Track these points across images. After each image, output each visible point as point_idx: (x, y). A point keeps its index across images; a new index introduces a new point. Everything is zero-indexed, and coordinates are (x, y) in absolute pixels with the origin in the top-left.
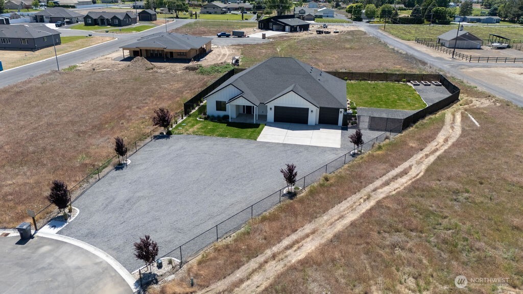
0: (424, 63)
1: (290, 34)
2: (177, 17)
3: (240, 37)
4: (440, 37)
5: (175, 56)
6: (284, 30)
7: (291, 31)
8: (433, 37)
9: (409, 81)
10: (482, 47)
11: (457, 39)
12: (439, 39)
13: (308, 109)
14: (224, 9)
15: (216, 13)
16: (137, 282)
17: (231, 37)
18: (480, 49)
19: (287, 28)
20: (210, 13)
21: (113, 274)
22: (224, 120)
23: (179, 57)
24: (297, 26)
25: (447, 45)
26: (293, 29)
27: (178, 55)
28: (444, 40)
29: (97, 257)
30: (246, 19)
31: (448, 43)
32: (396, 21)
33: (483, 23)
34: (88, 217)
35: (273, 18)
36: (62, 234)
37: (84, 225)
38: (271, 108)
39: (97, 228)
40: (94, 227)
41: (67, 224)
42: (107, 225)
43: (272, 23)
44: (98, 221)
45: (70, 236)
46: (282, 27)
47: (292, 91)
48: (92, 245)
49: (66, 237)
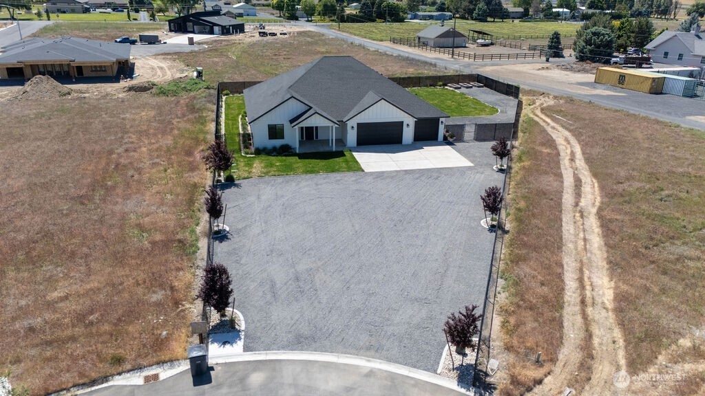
0: (435, 65)
1: (223, 37)
2: (13, 18)
3: (154, 43)
4: (421, 34)
5: (86, 73)
6: (212, 32)
7: (223, 34)
8: (412, 36)
9: (446, 86)
10: (467, 45)
11: (441, 36)
12: (419, 38)
13: (403, 122)
14: (86, 6)
15: (73, 11)
16: (459, 382)
17: (139, 44)
18: (465, 47)
19: (216, 29)
20: (64, 12)
21: (412, 382)
22: (285, 151)
23: (94, 74)
24: (230, 26)
25: (432, 43)
26: (225, 31)
27: (92, 71)
28: (427, 38)
29: (357, 367)
30: (135, 19)
31: (433, 42)
32: (343, 19)
33: (436, 20)
34: (265, 315)
35: (193, 15)
36: (255, 351)
37: (273, 328)
38: (353, 127)
39: (300, 326)
40: (294, 327)
41: (243, 333)
42: (312, 320)
43: (191, 24)
44: (288, 317)
45: (273, 350)
46: (208, 29)
47: (383, 99)
48: (325, 352)
49: (268, 352)
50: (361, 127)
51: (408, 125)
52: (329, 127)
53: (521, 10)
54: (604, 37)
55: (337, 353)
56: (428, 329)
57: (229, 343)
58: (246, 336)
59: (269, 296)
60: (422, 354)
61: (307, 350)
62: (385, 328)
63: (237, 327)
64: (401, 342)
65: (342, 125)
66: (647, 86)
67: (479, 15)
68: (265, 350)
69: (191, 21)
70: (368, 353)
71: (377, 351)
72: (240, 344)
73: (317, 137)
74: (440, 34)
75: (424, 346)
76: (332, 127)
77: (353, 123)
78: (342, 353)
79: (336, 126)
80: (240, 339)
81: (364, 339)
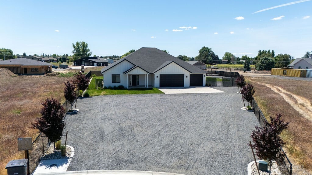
1: (98, 67)
3: (65, 68)
5: (28, 71)
6: (93, 65)
13: (184, 75)
17: (59, 69)
19: (95, 64)
22: (121, 88)
23: (32, 73)
24: (101, 63)
26: (99, 65)
27: (32, 71)
34: (92, 148)
35: (84, 58)
36: (77, 170)
37: (97, 156)
38: (157, 77)
39: (121, 154)
40: (115, 155)
41: (71, 159)
42: (130, 151)
43: (84, 62)
44: (111, 149)
45: (94, 169)
46: (91, 64)
47: (173, 61)
48: (141, 170)
49: (89, 171)
50: (162, 76)
51: (187, 76)
52: (145, 75)
53: (227, 61)
54: (270, 61)
55: (151, 171)
56: (227, 155)
57: (56, 165)
58: (72, 161)
59: (98, 138)
60: (229, 171)
61: (124, 169)
62: (191, 155)
63: (67, 155)
64: (207, 163)
65: (152, 75)
66: (299, 74)
67: (209, 62)
68: (87, 169)
69: (84, 61)
70: (180, 171)
71: (187, 169)
72: (65, 166)
73: (138, 84)
74: (194, 64)
75: (229, 166)
76: (146, 75)
77: (157, 74)
78: (156, 171)
79: (149, 74)
80: (67, 163)
81: (174, 162)
